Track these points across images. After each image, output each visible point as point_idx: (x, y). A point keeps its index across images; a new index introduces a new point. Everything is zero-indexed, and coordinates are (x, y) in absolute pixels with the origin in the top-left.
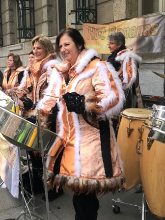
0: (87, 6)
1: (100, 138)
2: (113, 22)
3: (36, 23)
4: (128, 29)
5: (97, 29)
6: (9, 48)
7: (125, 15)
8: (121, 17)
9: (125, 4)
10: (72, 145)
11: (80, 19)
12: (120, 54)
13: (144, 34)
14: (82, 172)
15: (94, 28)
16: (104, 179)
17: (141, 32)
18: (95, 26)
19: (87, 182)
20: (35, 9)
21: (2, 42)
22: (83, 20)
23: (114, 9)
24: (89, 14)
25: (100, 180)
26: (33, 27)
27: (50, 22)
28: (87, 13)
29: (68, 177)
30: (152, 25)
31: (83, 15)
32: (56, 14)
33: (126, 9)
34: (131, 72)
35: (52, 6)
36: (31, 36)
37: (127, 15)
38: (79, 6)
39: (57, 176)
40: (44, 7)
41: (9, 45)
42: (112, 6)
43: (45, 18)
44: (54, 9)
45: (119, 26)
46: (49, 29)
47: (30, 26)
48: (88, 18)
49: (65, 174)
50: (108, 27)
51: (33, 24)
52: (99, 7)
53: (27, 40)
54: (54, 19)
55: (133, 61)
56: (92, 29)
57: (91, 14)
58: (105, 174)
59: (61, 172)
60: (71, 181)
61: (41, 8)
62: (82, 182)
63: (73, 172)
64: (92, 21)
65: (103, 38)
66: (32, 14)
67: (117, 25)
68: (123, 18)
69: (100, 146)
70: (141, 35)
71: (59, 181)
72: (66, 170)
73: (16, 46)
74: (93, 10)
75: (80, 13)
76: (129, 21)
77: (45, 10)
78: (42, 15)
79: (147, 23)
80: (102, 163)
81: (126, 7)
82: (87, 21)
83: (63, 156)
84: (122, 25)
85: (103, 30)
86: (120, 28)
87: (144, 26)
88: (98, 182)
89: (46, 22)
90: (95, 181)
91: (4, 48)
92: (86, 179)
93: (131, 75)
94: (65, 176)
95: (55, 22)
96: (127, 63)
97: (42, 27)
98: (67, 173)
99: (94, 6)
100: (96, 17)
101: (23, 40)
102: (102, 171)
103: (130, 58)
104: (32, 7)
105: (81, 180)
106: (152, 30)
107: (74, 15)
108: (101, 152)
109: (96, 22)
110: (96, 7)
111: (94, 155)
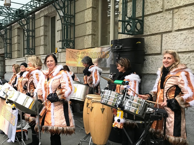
0: (69, 38)
1: (63, 107)
2: (84, 49)
3: (36, 46)
4: (92, 53)
5: (75, 52)
6: (16, 60)
7: (91, 45)
8: (89, 46)
9: (91, 39)
10: (50, 111)
11: (64, 45)
12: (91, 68)
13: (101, 57)
14: (55, 123)
15: (73, 52)
16: (66, 126)
17: (99, 56)
18: (74, 50)
19: (57, 128)
20: (36, 37)
21: (11, 56)
22: (67, 46)
23: (85, 42)
24: (70, 43)
25: (64, 127)
26: (34, 48)
27: (45, 45)
28: (69, 43)
29: (48, 126)
30: (105, 52)
31: (67, 43)
32: (49, 41)
33: (92, 42)
34: (97, 77)
35: (46, 36)
36: (32, 53)
37: (92, 45)
38: (64, 38)
39: (43, 126)
40: (41, 36)
41: (16, 58)
42: (84, 39)
43: (42, 43)
44: (48, 38)
45: (88, 51)
46: (44, 50)
47: (32, 47)
48: (69, 45)
49: (47, 125)
50: (81, 51)
51: (33, 46)
52: (76, 39)
53: (29, 55)
54: (48, 44)
55: (98, 71)
56: (71, 52)
57: (71, 43)
58: (66, 124)
59: (45, 124)
60: (50, 128)
61: (40, 37)
62: (55, 128)
63: (51, 124)
64: (72, 47)
65: (78, 58)
66: (33, 40)
67: (86, 50)
68: (90, 47)
69: (63, 111)
70: (100, 57)
71: (44, 128)
72: (47, 123)
73: (21, 59)
74: (72, 41)
75: (65, 42)
76: (93, 49)
77: (42, 38)
78: (40, 41)
79: (103, 51)
80: (64, 119)
81: (92, 41)
82: (69, 47)
83: (46, 117)
84: (89, 50)
85: (78, 53)
86: (88, 52)
87: (102, 52)
88: (63, 128)
89: (42, 45)
90: (62, 128)
91: (12, 59)
92: (57, 127)
93: (97, 79)
94: (47, 126)
95: (48, 46)
96: (94, 72)
97: (40, 48)
98: (48, 124)
99: (73, 39)
100: (74, 45)
101: (26, 55)
102: (65, 123)
103: (96, 70)
104: (34, 35)
105: (54, 127)
106: (106, 55)
107: (61, 42)
108: (64, 114)
109: (74, 48)
110: (74, 40)
111: (60, 115)
